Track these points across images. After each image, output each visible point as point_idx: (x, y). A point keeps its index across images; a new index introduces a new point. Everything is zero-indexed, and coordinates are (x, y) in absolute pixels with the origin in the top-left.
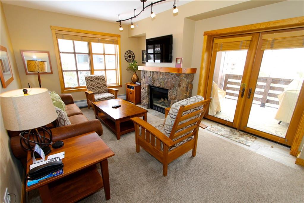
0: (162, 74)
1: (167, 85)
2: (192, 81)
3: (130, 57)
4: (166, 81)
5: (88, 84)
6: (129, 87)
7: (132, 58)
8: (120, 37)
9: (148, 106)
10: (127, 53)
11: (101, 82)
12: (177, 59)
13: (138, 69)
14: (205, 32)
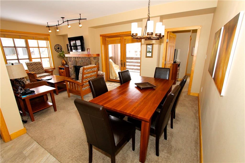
0: (80, 58)
1: (84, 64)
2: (98, 61)
3: (58, 48)
4: (83, 62)
5: (29, 68)
6: (60, 69)
7: (60, 49)
8: (49, 36)
9: (75, 79)
10: (56, 46)
11: (39, 66)
12: (88, 49)
13: (66, 56)
14: (100, 35)
